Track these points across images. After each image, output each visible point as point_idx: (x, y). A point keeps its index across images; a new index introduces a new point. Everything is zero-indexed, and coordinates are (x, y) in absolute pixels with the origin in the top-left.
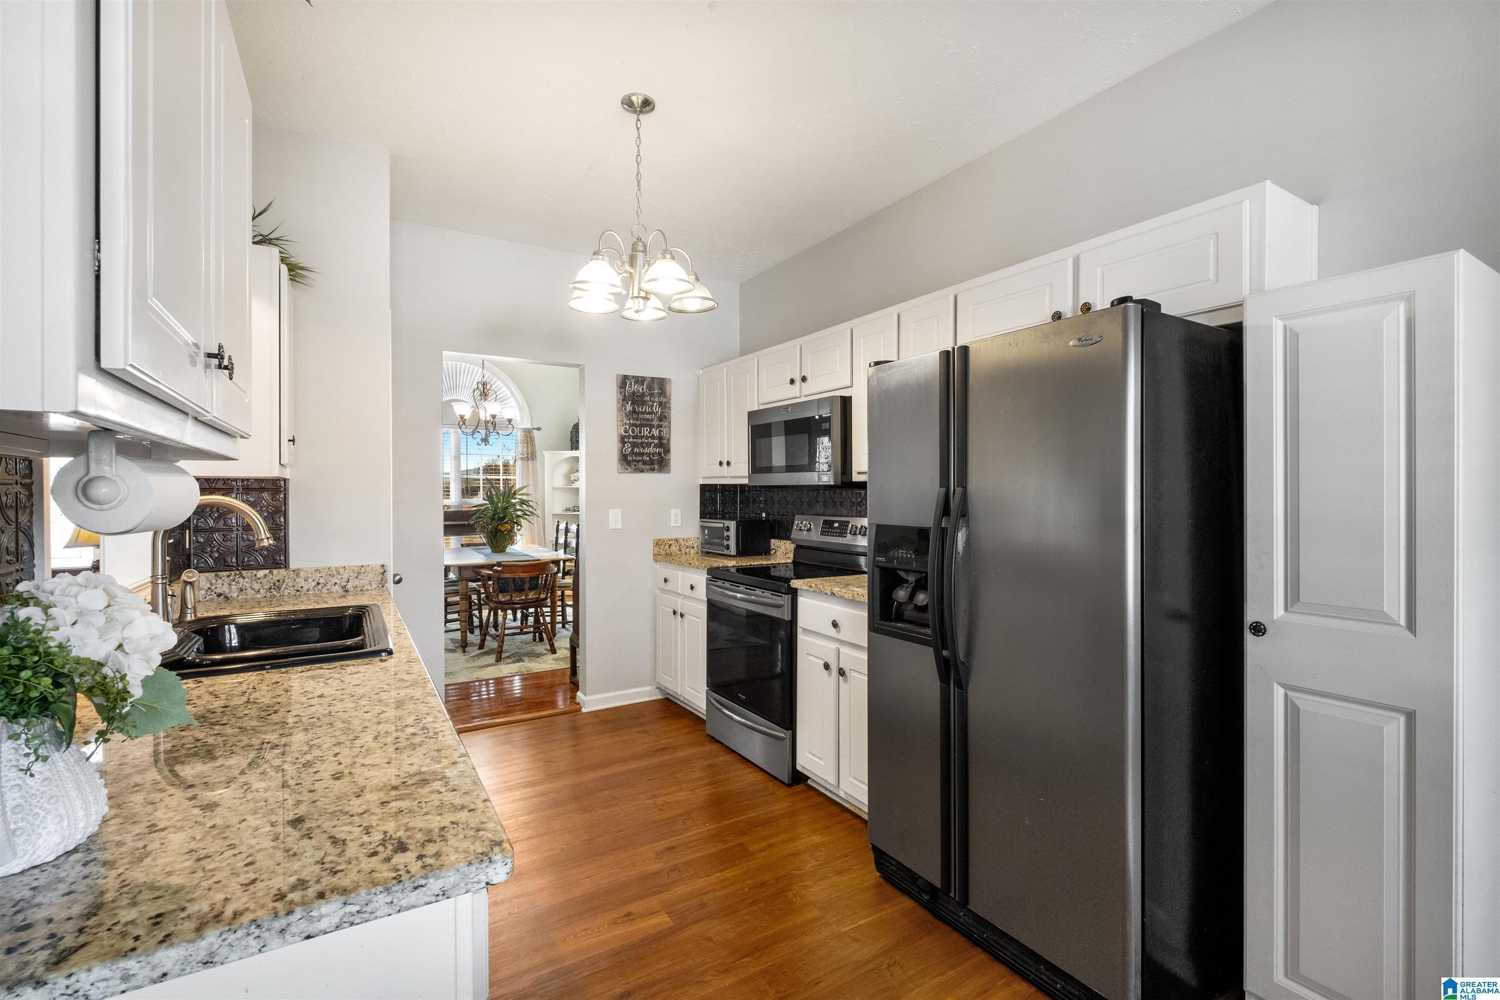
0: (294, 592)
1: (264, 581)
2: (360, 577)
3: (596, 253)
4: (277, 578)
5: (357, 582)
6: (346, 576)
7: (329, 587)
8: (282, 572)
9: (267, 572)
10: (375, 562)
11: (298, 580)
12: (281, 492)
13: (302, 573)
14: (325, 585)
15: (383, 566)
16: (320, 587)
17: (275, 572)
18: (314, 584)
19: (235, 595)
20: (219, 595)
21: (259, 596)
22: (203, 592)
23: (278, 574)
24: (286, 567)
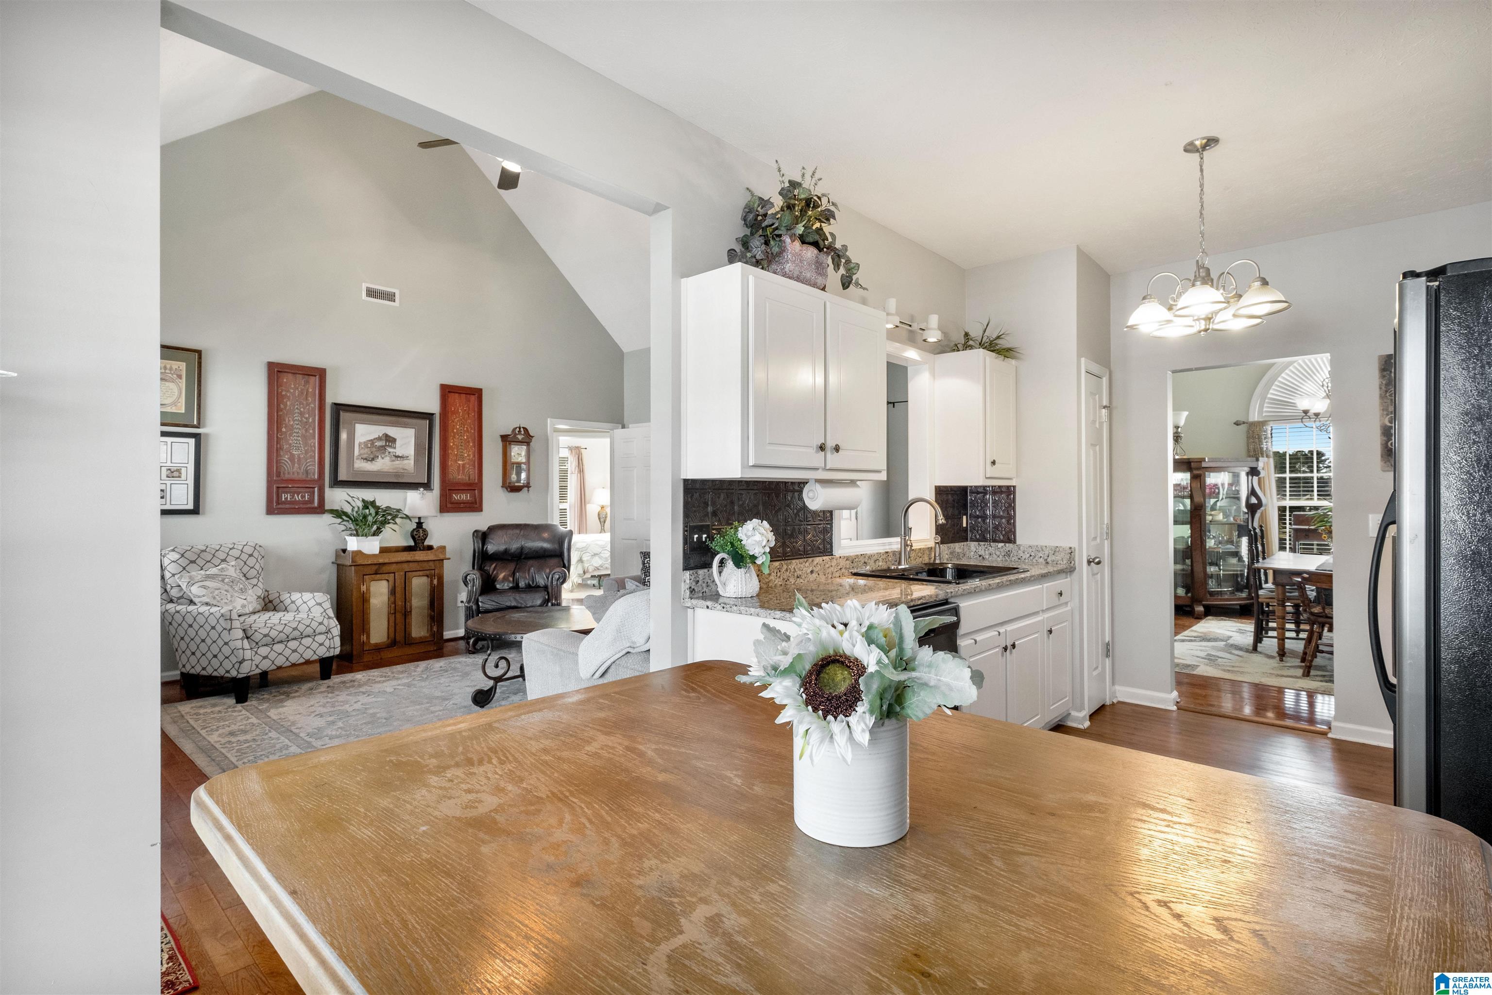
0: (1017, 560)
1: (1002, 550)
2: (1057, 554)
3: (1144, 298)
4: (1007, 549)
5: (1053, 558)
6: (1047, 553)
7: (1036, 558)
8: (1011, 545)
9: (1003, 544)
10: (1065, 544)
11: (1019, 552)
12: (1011, 494)
13: (1021, 548)
14: (1035, 557)
15: (1071, 548)
16: (1032, 558)
17: (1007, 545)
18: (1028, 555)
19: (987, 557)
20: (980, 556)
21: (999, 559)
22: (972, 553)
23: (1009, 546)
24: (1015, 542)
